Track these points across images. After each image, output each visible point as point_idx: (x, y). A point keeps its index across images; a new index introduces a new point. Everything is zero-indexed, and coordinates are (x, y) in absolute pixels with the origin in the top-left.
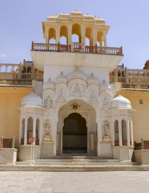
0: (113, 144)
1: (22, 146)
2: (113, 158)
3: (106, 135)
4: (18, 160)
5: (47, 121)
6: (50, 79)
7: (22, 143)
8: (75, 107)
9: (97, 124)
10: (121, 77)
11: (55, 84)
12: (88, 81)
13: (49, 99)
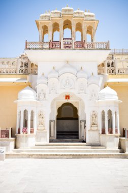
0: (101, 132)
1: (19, 135)
2: (100, 145)
3: (94, 124)
4: (15, 147)
5: (41, 112)
6: (43, 74)
7: (19, 133)
8: (67, 97)
9: (85, 114)
10: (111, 68)
11: (47, 78)
12: (77, 75)
13: (42, 93)
